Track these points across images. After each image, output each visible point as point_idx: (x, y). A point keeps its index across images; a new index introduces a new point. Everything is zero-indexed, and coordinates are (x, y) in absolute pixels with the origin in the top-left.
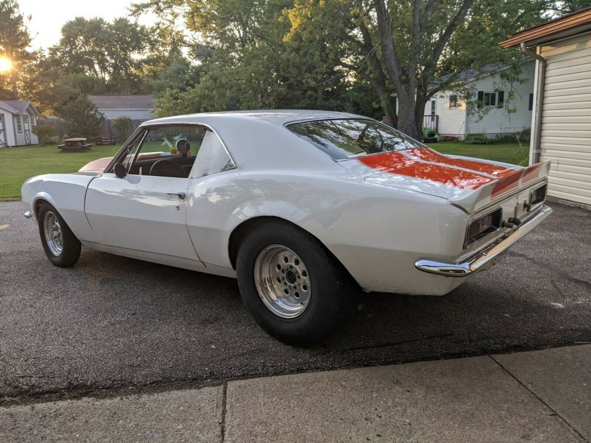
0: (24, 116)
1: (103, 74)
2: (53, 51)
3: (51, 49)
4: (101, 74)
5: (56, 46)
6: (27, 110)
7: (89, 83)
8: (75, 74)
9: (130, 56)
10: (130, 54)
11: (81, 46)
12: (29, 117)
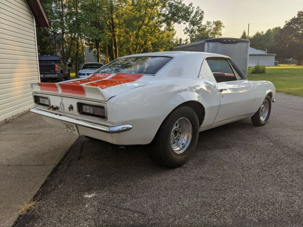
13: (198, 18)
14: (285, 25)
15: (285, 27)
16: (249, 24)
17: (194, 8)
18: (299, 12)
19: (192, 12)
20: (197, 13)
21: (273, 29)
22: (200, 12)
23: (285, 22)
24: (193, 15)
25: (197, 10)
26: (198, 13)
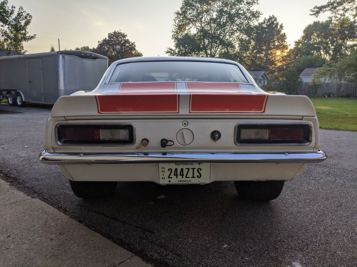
0: (259, 79)
1: (325, 56)
2: (298, 43)
3: (296, 42)
4: (324, 55)
5: (300, 40)
6: (262, 76)
7: (313, 61)
8: (306, 56)
9: (346, 43)
10: (347, 41)
11: (315, 39)
12: (263, 80)
13: (23, 23)
14: (98, 45)
15: (98, 47)
16: (59, 40)
17: (15, 7)
18: (109, 34)
19: (12, 12)
20: (19, 15)
21: (81, 48)
22: (24, 14)
23: (98, 42)
24: (14, 16)
25: (20, 12)
26: (22, 15)
